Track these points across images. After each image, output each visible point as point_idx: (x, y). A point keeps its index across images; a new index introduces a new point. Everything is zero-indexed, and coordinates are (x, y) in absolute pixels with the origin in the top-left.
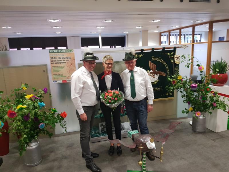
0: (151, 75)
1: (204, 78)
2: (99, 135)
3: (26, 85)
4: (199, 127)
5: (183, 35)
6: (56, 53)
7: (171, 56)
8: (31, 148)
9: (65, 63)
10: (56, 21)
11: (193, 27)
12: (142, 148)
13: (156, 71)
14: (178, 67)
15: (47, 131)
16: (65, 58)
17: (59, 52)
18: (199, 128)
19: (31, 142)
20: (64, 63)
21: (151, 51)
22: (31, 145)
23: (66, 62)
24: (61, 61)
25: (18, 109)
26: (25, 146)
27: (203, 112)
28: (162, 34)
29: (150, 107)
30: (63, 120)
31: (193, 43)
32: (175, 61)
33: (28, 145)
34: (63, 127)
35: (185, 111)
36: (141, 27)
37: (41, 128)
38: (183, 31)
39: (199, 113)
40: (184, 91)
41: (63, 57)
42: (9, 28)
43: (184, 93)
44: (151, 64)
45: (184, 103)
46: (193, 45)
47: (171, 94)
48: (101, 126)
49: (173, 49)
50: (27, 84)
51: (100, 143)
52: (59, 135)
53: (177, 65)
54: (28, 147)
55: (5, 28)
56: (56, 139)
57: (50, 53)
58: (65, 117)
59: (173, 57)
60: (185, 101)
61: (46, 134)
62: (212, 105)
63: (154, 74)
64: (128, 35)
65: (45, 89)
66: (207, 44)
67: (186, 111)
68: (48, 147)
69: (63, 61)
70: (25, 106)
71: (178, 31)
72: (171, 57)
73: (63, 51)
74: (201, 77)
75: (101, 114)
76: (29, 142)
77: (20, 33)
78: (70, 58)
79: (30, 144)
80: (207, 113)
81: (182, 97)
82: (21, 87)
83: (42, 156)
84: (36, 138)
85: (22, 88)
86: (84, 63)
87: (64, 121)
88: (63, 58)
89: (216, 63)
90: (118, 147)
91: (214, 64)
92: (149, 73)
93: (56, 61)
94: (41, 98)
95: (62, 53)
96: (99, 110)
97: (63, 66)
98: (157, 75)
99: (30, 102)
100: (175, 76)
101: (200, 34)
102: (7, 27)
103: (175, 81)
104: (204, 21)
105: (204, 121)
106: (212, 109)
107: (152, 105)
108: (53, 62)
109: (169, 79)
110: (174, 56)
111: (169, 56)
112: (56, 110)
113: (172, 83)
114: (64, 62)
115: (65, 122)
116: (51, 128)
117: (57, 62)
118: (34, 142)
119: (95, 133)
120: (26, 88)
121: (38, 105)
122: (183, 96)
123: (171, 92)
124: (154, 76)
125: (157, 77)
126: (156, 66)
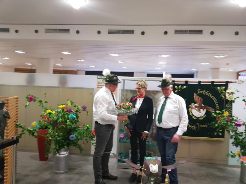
8: (60, 156)
13: (203, 105)
21: (197, 83)
25: (47, 113)
30: (94, 138)
32: (226, 97)
33: (59, 153)
36: (207, 64)
39: (245, 158)
42: (82, 61)
47: (221, 134)
49: (225, 84)
53: (229, 102)
57: (98, 78)
60: (233, 144)
63: (200, 108)
64: (197, 72)
65: (83, 107)
67: (232, 154)
72: (222, 92)
77: (93, 67)
84: (65, 147)
85: (67, 104)
98: (204, 110)
100: (219, 111)
103: (221, 118)
111: (219, 90)
120: (71, 104)
123: (221, 132)
124: (199, 110)
125: (203, 112)
126: (202, 99)
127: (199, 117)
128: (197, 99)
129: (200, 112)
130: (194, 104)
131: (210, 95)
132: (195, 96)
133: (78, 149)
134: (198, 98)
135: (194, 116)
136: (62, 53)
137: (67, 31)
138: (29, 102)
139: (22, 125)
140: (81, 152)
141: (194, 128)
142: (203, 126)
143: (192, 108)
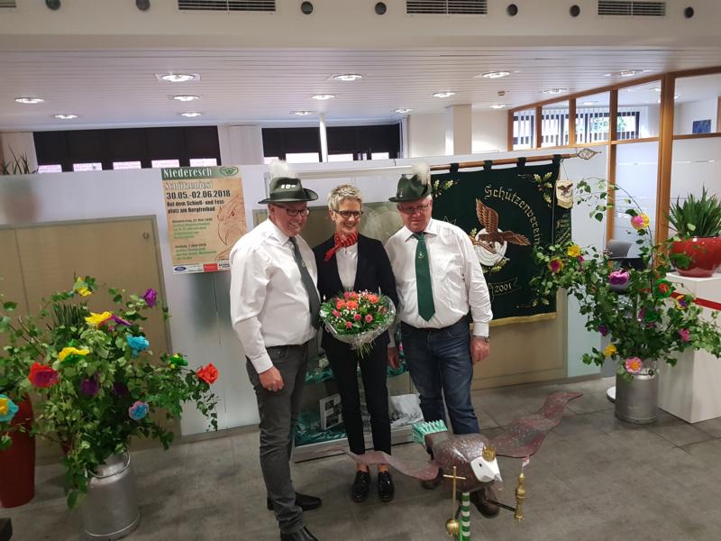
0: (484, 242)
1: (649, 253)
2: (322, 435)
3: (89, 281)
4: (635, 408)
5: (582, 116)
6: (184, 178)
7: (543, 183)
8: (104, 482)
9: (213, 209)
10: (185, 78)
11: (614, 91)
12: (457, 480)
13: (499, 231)
14: (569, 218)
15: (154, 427)
16: (213, 194)
17: (193, 177)
18: (638, 411)
19: (105, 463)
20: (208, 209)
21: (482, 168)
22: (105, 474)
23: (217, 206)
24: (201, 202)
25: (62, 360)
26: (86, 476)
27: (650, 359)
28: (516, 114)
29: (479, 347)
30: (204, 391)
31: (613, 142)
32: (556, 200)
33: (96, 473)
34: (204, 412)
35: (592, 358)
36: (449, 94)
37: (136, 418)
38: (582, 105)
39: (636, 361)
40: (588, 292)
41: (207, 190)
42: (35, 101)
43: (589, 298)
44: (481, 211)
45: (589, 330)
46: (613, 148)
47: (547, 303)
48: (326, 409)
49: (551, 162)
50: (91, 277)
51: (324, 463)
52: (194, 439)
53: (565, 213)
54: (94, 480)
55: (25, 101)
56: (185, 450)
57: (164, 179)
58: (212, 382)
59: (550, 186)
60: (592, 326)
61: (151, 435)
62: (676, 336)
63: (494, 241)
64: (408, 118)
65: (147, 294)
66: (656, 144)
67: (595, 355)
68: (157, 478)
69: (206, 203)
70: (85, 350)
71: (567, 103)
72: (546, 188)
73: (206, 173)
74: (641, 249)
75: (326, 369)
76: (97, 462)
77: (71, 117)
78: (228, 193)
79: (100, 468)
80: (661, 361)
81: (583, 313)
82: (74, 288)
83: (140, 508)
84: (120, 449)
85: (76, 292)
86: (273, 210)
87: (208, 393)
88: (207, 194)
89: (685, 203)
90: (380, 474)
91: (681, 206)
92: (477, 238)
93: (184, 204)
94: (138, 321)
95: (202, 180)
96: (321, 356)
97: (207, 220)
98: (502, 244)
99: (100, 336)
100: (557, 246)
101: (633, 114)
102: (29, 99)
103: (560, 262)
104: (647, 72)
105: (653, 386)
106: (676, 349)
107: (485, 340)
108: (173, 208)
109: (540, 255)
110: (554, 184)
111: (537, 183)
112: (184, 358)
113: (550, 267)
114: (209, 206)
115: (212, 396)
116: (168, 416)
117: (187, 207)
118: (115, 463)
119: (309, 431)
120: (90, 289)
121: (125, 344)
122: (584, 310)
123: (547, 297)
124: (492, 246)
125: (502, 250)
126: (497, 215)
127: (492, 267)
128: (484, 216)
129: (494, 252)
131: (515, 199)
134: (487, 213)
142: (502, 288)
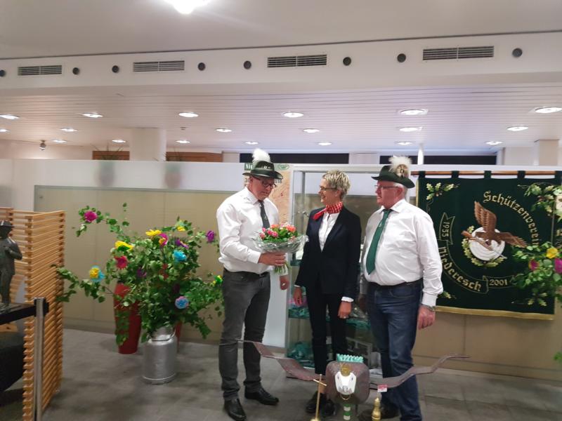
0: (481, 239)
7: (543, 194)
8: (155, 343)
13: (497, 231)
21: (482, 177)
22: (157, 338)
25: (117, 248)
32: (556, 210)
36: (522, 128)
37: (179, 307)
42: (227, 131)
44: (479, 212)
47: (544, 304)
49: (553, 177)
59: (551, 197)
72: (546, 199)
82: (176, 226)
92: (473, 235)
98: (499, 243)
100: (534, 247)
103: (537, 262)
110: (554, 196)
111: (537, 194)
113: (530, 266)
123: (544, 299)
124: (488, 243)
125: (498, 248)
126: (495, 217)
127: (487, 262)
128: (482, 217)
129: (491, 249)
130: (475, 229)
131: (514, 205)
132: (476, 210)
133: (198, 329)
134: (485, 215)
135: (474, 257)
136: (180, 114)
137: (178, 65)
138: (87, 222)
139: (69, 273)
140: (204, 337)
141: (476, 286)
142: (497, 282)
143: (469, 238)
